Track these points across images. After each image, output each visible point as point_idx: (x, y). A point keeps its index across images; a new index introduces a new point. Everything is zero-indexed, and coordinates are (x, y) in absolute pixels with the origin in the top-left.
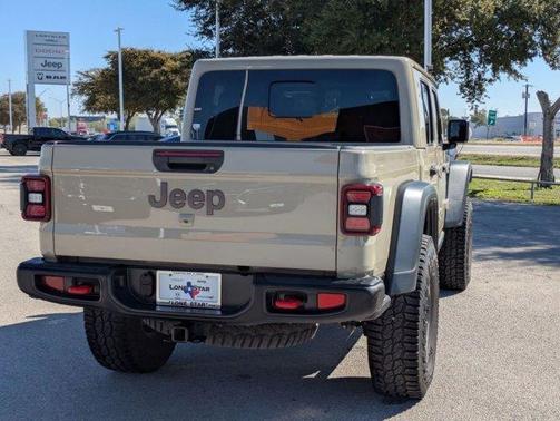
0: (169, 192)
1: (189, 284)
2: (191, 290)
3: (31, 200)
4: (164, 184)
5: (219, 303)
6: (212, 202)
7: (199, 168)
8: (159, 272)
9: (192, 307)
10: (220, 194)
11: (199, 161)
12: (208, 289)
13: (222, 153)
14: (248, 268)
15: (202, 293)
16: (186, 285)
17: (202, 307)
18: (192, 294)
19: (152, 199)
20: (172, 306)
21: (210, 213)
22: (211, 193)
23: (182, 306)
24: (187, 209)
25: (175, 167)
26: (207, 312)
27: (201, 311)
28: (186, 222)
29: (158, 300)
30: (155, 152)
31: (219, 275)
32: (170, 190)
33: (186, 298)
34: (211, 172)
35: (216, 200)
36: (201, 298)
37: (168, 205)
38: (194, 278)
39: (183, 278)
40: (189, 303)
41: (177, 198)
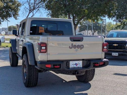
0: (73, 45)
1: (76, 63)
2: (76, 64)
3: (42, 49)
4: (72, 44)
5: (82, 67)
6: (81, 47)
8: (70, 62)
9: (77, 68)
11: (79, 39)
13: (83, 38)
15: (78, 65)
17: (79, 68)
18: (76, 65)
19: (70, 47)
20: (73, 68)
21: (81, 49)
22: (81, 45)
23: (75, 68)
24: (77, 49)
25: (74, 41)
27: (78, 68)
28: (77, 51)
29: (70, 67)
30: (70, 38)
31: (82, 61)
34: (81, 41)
35: (82, 47)
37: (73, 48)
38: (77, 62)
39: (75, 62)
40: (76, 67)
41: (75, 47)
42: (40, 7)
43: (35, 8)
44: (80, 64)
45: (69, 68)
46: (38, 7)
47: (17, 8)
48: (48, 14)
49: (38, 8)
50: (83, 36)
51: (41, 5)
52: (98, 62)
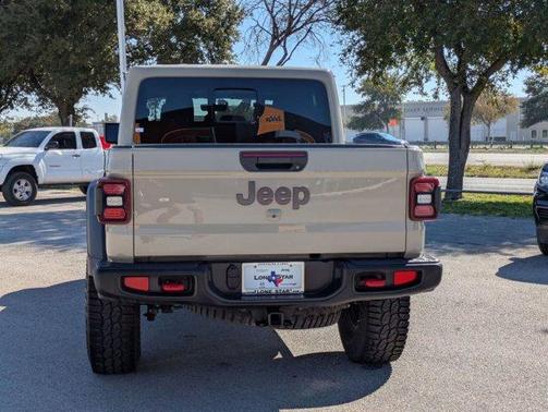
0: (257, 190)
1: (273, 273)
2: (275, 279)
4: (252, 184)
5: (302, 290)
6: (298, 197)
7: (286, 167)
8: (244, 264)
9: (276, 295)
10: (304, 189)
11: (287, 161)
12: (291, 277)
13: (305, 154)
14: (318, 255)
15: (285, 281)
16: (270, 274)
17: (286, 294)
18: (276, 283)
19: (240, 197)
20: (258, 295)
21: (296, 207)
22: (297, 190)
23: (269, 294)
24: (274, 205)
25: (262, 167)
26: (291, 297)
27: (285, 297)
28: (274, 216)
29: (244, 291)
30: (242, 154)
31: (303, 263)
32: (257, 188)
33: (270, 287)
34: (297, 170)
35: (301, 196)
36: (284, 286)
37: (256, 202)
38: (278, 268)
39: (267, 268)
40: (274, 291)
41: (264, 196)
42: (318, 20)
43: (298, 26)
44: (294, 278)
45: (239, 295)
46: (310, 20)
47: (228, 28)
48: (349, 51)
49: (308, 26)
50: (307, 146)
51: (321, 12)
52: (382, 270)
